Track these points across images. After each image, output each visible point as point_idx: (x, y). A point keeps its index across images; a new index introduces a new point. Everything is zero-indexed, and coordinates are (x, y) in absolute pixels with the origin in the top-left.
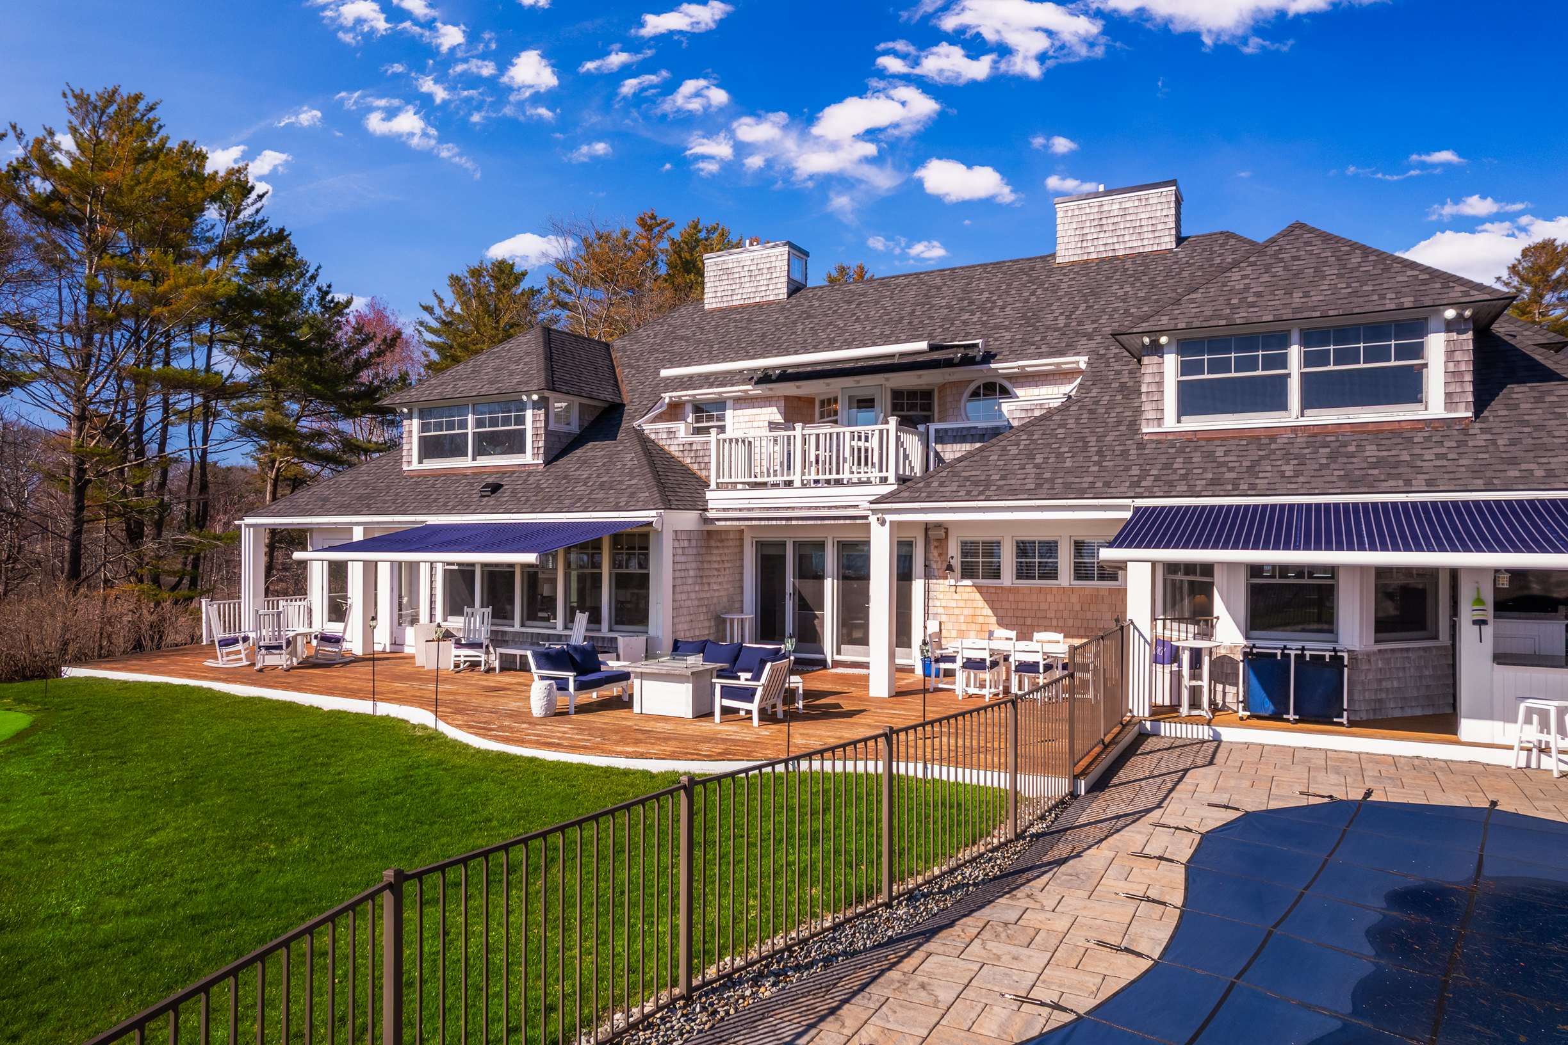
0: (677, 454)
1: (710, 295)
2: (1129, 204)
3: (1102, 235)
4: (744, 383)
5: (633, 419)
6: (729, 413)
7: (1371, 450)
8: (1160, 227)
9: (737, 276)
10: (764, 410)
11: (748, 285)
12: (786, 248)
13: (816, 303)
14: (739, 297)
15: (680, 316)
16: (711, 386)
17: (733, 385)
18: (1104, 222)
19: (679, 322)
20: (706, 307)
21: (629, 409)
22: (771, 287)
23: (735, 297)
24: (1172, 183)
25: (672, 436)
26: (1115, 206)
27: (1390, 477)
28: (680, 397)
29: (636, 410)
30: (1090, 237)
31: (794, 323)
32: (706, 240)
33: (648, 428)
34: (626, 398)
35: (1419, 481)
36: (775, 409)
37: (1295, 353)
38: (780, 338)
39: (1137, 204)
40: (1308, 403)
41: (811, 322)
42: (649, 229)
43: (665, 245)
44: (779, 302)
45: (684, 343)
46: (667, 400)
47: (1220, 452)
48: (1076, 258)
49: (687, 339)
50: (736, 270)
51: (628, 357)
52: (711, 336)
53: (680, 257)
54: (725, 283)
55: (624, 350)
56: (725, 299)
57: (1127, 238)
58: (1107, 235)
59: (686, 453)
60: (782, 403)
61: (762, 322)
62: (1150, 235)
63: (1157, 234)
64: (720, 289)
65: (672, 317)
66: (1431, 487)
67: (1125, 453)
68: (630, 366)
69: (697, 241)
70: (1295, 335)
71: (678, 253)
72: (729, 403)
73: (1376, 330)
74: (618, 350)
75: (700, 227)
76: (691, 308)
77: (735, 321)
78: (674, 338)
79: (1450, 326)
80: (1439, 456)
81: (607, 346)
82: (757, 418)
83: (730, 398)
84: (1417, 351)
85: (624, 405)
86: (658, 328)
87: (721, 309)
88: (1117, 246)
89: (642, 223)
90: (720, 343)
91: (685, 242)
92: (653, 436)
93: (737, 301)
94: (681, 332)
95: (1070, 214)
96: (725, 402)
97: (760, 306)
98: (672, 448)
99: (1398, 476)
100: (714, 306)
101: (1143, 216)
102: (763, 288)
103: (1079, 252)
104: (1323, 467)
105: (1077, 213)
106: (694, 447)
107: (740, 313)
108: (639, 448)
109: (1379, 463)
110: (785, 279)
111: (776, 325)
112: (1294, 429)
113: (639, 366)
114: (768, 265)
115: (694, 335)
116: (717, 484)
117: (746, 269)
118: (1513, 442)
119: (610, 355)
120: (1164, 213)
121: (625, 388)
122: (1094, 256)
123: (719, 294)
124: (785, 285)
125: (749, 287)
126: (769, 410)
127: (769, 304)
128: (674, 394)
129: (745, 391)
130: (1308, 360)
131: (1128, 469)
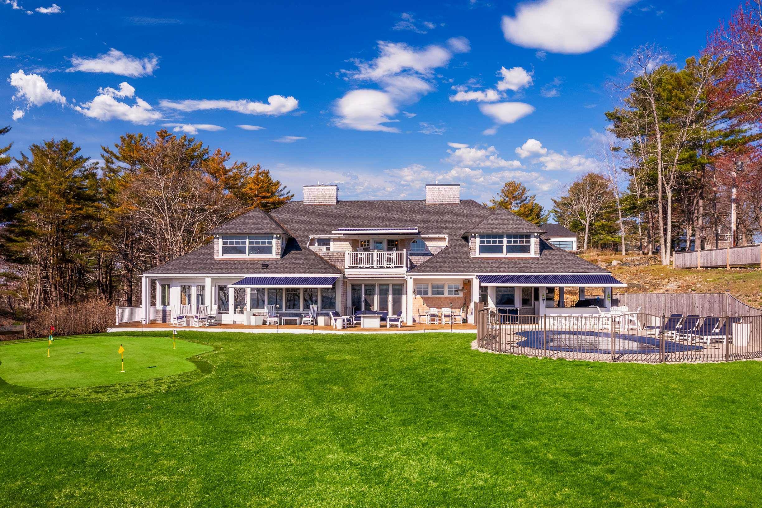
1: (307, 200)
2: (447, 189)
5: (303, 244)
6: (332, 243)
7: (522, 263)
8: (457, 197)
11: (321, 198)
13: (349, 208)
14: (318, 202)
16: (326, 234)
18: (440, 193)
19: (295, 208)
20: (304, 204)
22: (330, 199)
23: (316, 202)
25: (321, 250)
26: (443, 189)
27: (527, 269)
28: (314, 237)
33: (309, 248)
34: (294, 236)
35: (532, 271)
36: (348, 243)
37: (505, 240)
40: (508, 252)
44: (333, 205)
45: (303, 217)
46: (310, 238)
47: (490, 263)
48: (432, 203)
49: (303, 215)
50: (316, 192)
56: (312, 202)
60: (351, 241)
62: (452, 199)
64: (310, 198)
66: (535, 272)
67: (468, 262)
70: (505, 236)
72: (331, 240)
73: (522, 236)
77: (320, 211)
78: (298, 215)
79: (535, 237)
80: (535, 265)
83: (332, 238)
84: (529, 242)
85: (295, 239)
87: (311, 205)
92: (312, 250)
94: (299, 213)
97: (327, 206)
98: (322, 255)
99: (528, 269)
100: (307, 204)
101: (451, 193)
103: (433, 201)
104: (513, 267)
105: (432, 189)
108: (311, 254)
109: (524, 266)
110: (334, 196)
111: (338, 214)
112: (505, 258)
114: (329, 192)
115: (306, 214)
117: (320, 192)
118: (547, 263)
120: (457, 193)
121: (290, 232)
123: (309, 200)
124: (335, 198)
127: (331, 206)
129: (339, 237)
130: (508, 242)
131: (470, 266)
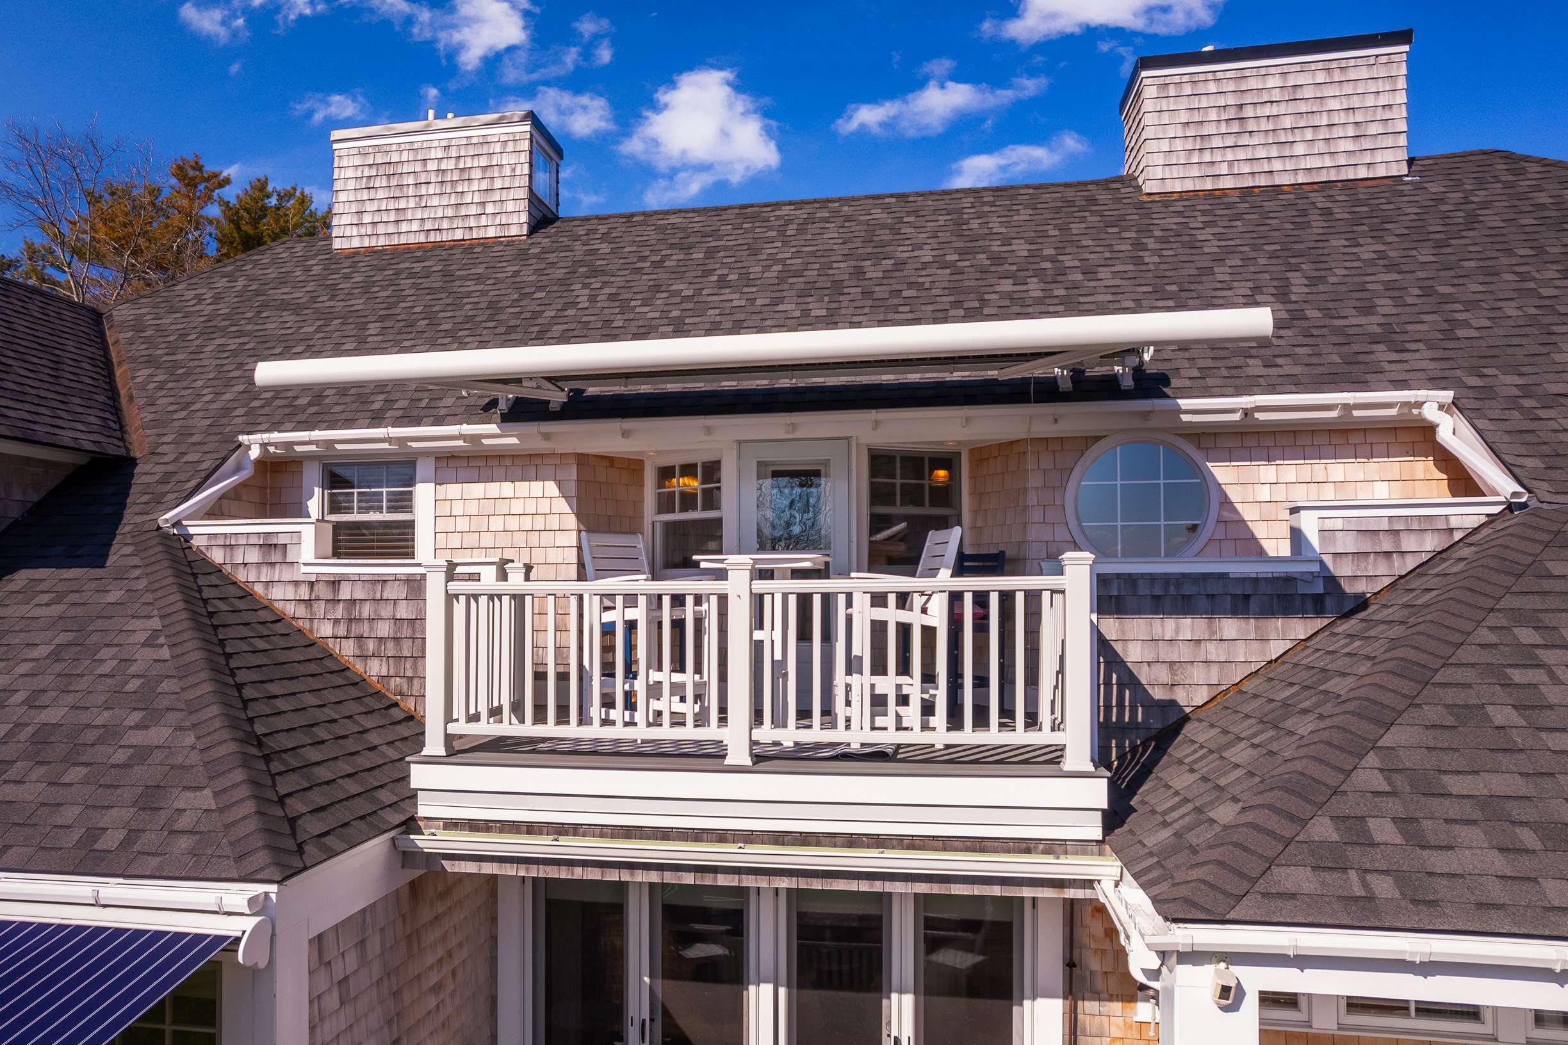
0: (290, 609)
1: (346, 220)
2: (1301, 79)
3: (1245, 140)
4: (469, 417)
5: (160, 503)
6: (424, 493)
8: (1373, 129)
9: (411, 180)
10: (523, 487)
11: (435, 201)
12: (527, 128)
13: (605, 248)
14: (415, 226)
15: (273, 262)
16: (377, 420)
17: (439, 421)
18: (1249, 112)
19: (272, 272)
20: (337, 244)
21: (145, 474)
22: (490, 209)
23: (404, 227)
24: (1403, 37)
25: (276, 557)
26: (1272, 82)
28: (289, 445)
29: (166, 478)
30: (1217, 142)
31: (564, 283)
32: (278, 209)
33: (201, 531)
34: (139, 443)
36: (551, 488)
38: (537, 315)
39: (1321, 77)
41: (605, 284)
42: (191, 184)
43: (214, 211)
44: (510, 242)
45: (288, 316)
46: (255, 453)
48: (1189, 186)
49: (298, 309)
50: (406, 168)
51: (147, 341)
52: (358, 303)
53: (239, 229)
54: (381, 194)
55: (138, 326)
56: (381, 229)
57: (1300, 149)
58: (1255, 140)
59: (320, 609)
60: (573, 473)
61: (479, 279)
62: (1350, 146)
63: (1367, 144)
64: (370, 207)
65: (256, 263)
68: (151, 362)
69: (264, 209)
71: (236, 223)
72: (424, 467)
74: (122, 326)
75: (270, 188)
76: (299, 248)
77: (412, 275)
78: (265, 305)
81: (96, 317)
82: (503, 507)
83: (426, 453)
85: (132, 462)
86: (223, 283)
87: (371, 251)
88: (1277, 165)
89: (180, 172)
90: (382, 319)
91: (246, 210)
92: (217, 556)
93: (411, 234)
94: (279, 294)
95: (1172, 91)
96: (412, 464)
97: (466, 247)
98: (277, 593)
100: (356, 243)
101: (1334, 104)
102: (473, 210)
103: (1195, 172)
105: (1188, 89)
106: (345, 593)
107: (419, 260)
108: (175, 600)
110: (523, 193)
111: (519, 286)
113: (176, 365)
114: (483, 162)
115: (314, 300)
116: (449, 739)
117: (432, 166)
119: (102, 335)
120: (1383, 100)
121: (137, 416)
122: (1227, 183)
123: (367, 219)
124: (524, 205)
125: (439, 206)
126: (537, 487)
127: (487, 244)
128: (276, 436)
129: (475, 439)
